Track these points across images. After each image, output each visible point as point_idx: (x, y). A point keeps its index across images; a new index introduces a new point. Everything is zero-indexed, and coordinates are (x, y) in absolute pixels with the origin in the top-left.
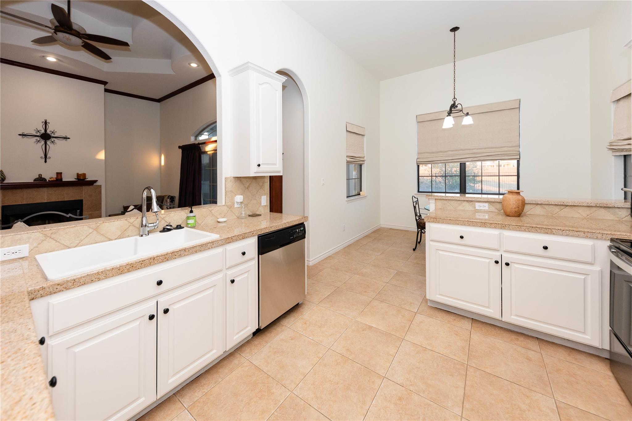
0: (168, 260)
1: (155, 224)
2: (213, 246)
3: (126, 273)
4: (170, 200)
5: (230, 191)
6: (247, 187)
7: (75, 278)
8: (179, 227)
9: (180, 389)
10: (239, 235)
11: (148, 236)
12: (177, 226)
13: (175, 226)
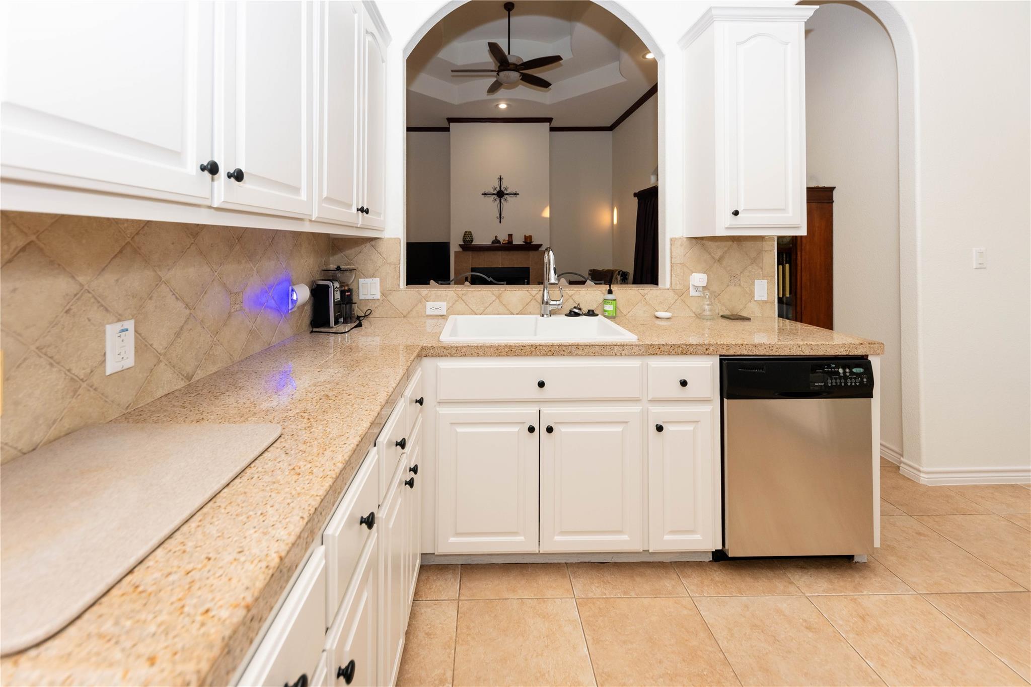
0: (553, 354)
1: (558, 303)
2: (623, 353)
3: (504, 356)
4: (622, 278)
5: (680, 264)
6: (717, 257)
7: (458, 345)
8: (591, 313)
9: (576, 563)
10: (674, 345)
11: (550, 318)
12: (589, 311)
13: (585, 310)
